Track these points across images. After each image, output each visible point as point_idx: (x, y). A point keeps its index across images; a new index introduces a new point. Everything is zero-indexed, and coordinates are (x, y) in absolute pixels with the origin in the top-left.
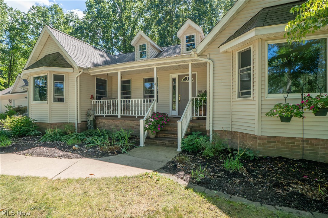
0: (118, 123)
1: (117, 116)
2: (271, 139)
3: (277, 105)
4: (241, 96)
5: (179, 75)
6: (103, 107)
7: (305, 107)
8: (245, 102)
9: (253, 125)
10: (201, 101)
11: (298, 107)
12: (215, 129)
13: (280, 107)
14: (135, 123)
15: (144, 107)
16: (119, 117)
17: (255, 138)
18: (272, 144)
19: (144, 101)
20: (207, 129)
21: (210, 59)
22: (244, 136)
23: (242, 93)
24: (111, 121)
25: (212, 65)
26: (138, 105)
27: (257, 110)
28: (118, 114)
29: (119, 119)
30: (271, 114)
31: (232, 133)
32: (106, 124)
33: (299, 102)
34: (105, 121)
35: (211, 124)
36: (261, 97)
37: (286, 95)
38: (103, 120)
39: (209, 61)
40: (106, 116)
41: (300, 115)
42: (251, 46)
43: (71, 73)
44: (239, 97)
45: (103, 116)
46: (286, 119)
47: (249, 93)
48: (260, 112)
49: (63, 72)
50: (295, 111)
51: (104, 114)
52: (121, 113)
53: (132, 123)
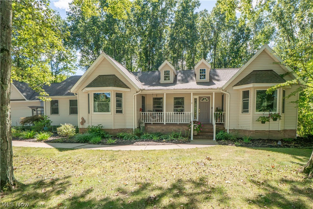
0: (164, 128)
1: (163, 124)
2: (257, 131)
3: (260, 117)
4: (243, 112)
5: (199, 97)
6: (149, 117)
7: (270, 118)
8: (245, 115)
9: (249, 126)
10: (219, 114)
11: (268, 118)
12: (230, 129)
13: (262, 118)
14: (177, 127)
15: (175, 117)
16: (165, 124)
17: (250, 131)
18: (257, 134)
19: (175, 113)
20: (226, 129)
21: (228, 92)
22: (245, 131)
23: (243, 111)
24: (158, 127)
25: (229, 96)
26: (171, 116)
27: (251, 119)
28: (164, 122)
29: (165, 126)
30: (258, 120)
31: (238, 130)
32: (154, 129)
33: (268, 116)
34: (153, 127)
35: (228, 126)
36: (253, 113)
37: (263, 112)
38: (151, 126)
39: (228, 93)
40: (153, 124)
41: (268, 121)
42: (250, 90)
43: (128, 92)
44: (242, 113)
45: (151, 124)
46: (263, 122)
47: (248, 111)
48: (253, 120)
49: (121, 91)
50: (267, 119)
51: (152, 122)
52: (166, 121)
53: (175, 128)
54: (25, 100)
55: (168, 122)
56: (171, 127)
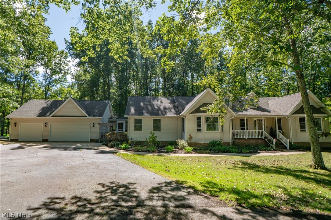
0: (246, 142)
1: (245, 139)
5: (258, 119)
9: (308, 140)
14: (255, 141)
16: (246, 139)
22: (304, 143)
24: (242, 141)
28: (245, 137)
31: (298, 143)
35: (292, 140)
38: (237, 141)
39: (290, 119)
44: (300, 131)
45: (236, 139)
51: (237, 138)
52: (247, 137)
53: (253, 142)
54: (86, 116)
55: (248, 137)
56: (251, 141)
